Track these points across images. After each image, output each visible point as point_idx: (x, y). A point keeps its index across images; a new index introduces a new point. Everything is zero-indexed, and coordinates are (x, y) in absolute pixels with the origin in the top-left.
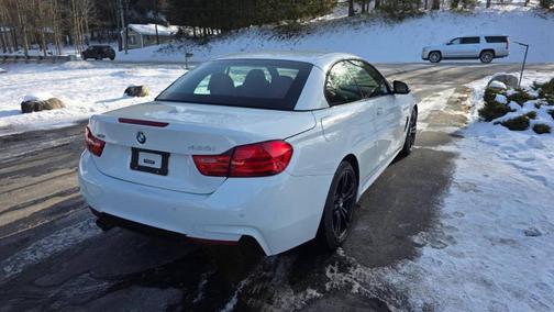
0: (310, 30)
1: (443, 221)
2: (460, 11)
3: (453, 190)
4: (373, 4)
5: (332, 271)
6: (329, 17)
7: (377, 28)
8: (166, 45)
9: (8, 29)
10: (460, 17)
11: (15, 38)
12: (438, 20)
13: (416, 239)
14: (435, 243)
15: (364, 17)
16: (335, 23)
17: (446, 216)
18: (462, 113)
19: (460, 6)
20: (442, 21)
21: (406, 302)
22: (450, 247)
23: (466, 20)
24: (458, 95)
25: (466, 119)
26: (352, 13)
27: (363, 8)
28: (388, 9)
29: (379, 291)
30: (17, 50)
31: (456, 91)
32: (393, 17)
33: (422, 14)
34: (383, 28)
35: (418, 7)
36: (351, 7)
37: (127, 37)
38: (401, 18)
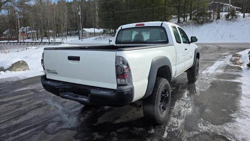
1: (242, 109)
2: (230, 20)
3: (243, 97)
4: (188, 18)
5: (200, 125)
7: (191, 28)
8: (98, 37)
9: (35, 31)
10: (231, 23)
11: (37, 35)
12: (220, 24)
13: (232, 115)
14: (240, 117)
15: (184, 23)
17: (243, 107)
18: (239, 66)
19: (230, 17)
20: (222, 24)
21: (234, 137)
22: (247, 119)
23: (234, 23)
24: (234, 58)
25: (241, 68)
26: (179, 21)
27: (184, 19)
28: (196, 20)
29: (222, 133)
30: (38, 39)
31: (233, 56)
32: (198, 23)
33: (212, 21)
34: (194, 28)
35: (210, 18)
36: (179, 19)
37: (83, 34)
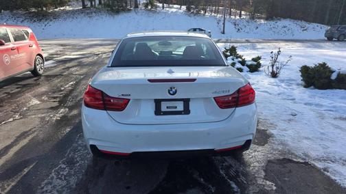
0: (56, 16)
2: (150, 10)
4: (97, 2)
6: (68, 8)
7: (104, 17)
10: (150, 14)
12: (140, 14)
15: (93, 9)
16: (73, 12)
19: (150, 7)
20: (142, 15)
23: (154, 15)
26: (84, 6)
27: (91, 3)
28: (109, 6)
32: (112, 10)
33: (129, 10)
34: (108, 17)
35: (126, 6)
36: (83, 3)
38: (118, 12)
